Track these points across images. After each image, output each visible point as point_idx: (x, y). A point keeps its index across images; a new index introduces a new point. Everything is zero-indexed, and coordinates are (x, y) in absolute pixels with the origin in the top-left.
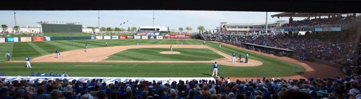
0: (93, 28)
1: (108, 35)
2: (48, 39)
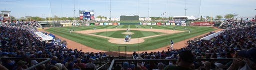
0: (144, 18)
1: (151, 22)
2: (119, 23)
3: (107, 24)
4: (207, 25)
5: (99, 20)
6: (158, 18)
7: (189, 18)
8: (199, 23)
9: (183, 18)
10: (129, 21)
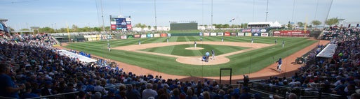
0: (205, 26)
1: (215, 31)
2: (169, 35)
3: (152, 36)
4: (298, 36)
5: (139, 30)
6: (226, 26)
7: (272, 25)
8: (286, 32)
9: (263, 25)
10: (184, 30)
